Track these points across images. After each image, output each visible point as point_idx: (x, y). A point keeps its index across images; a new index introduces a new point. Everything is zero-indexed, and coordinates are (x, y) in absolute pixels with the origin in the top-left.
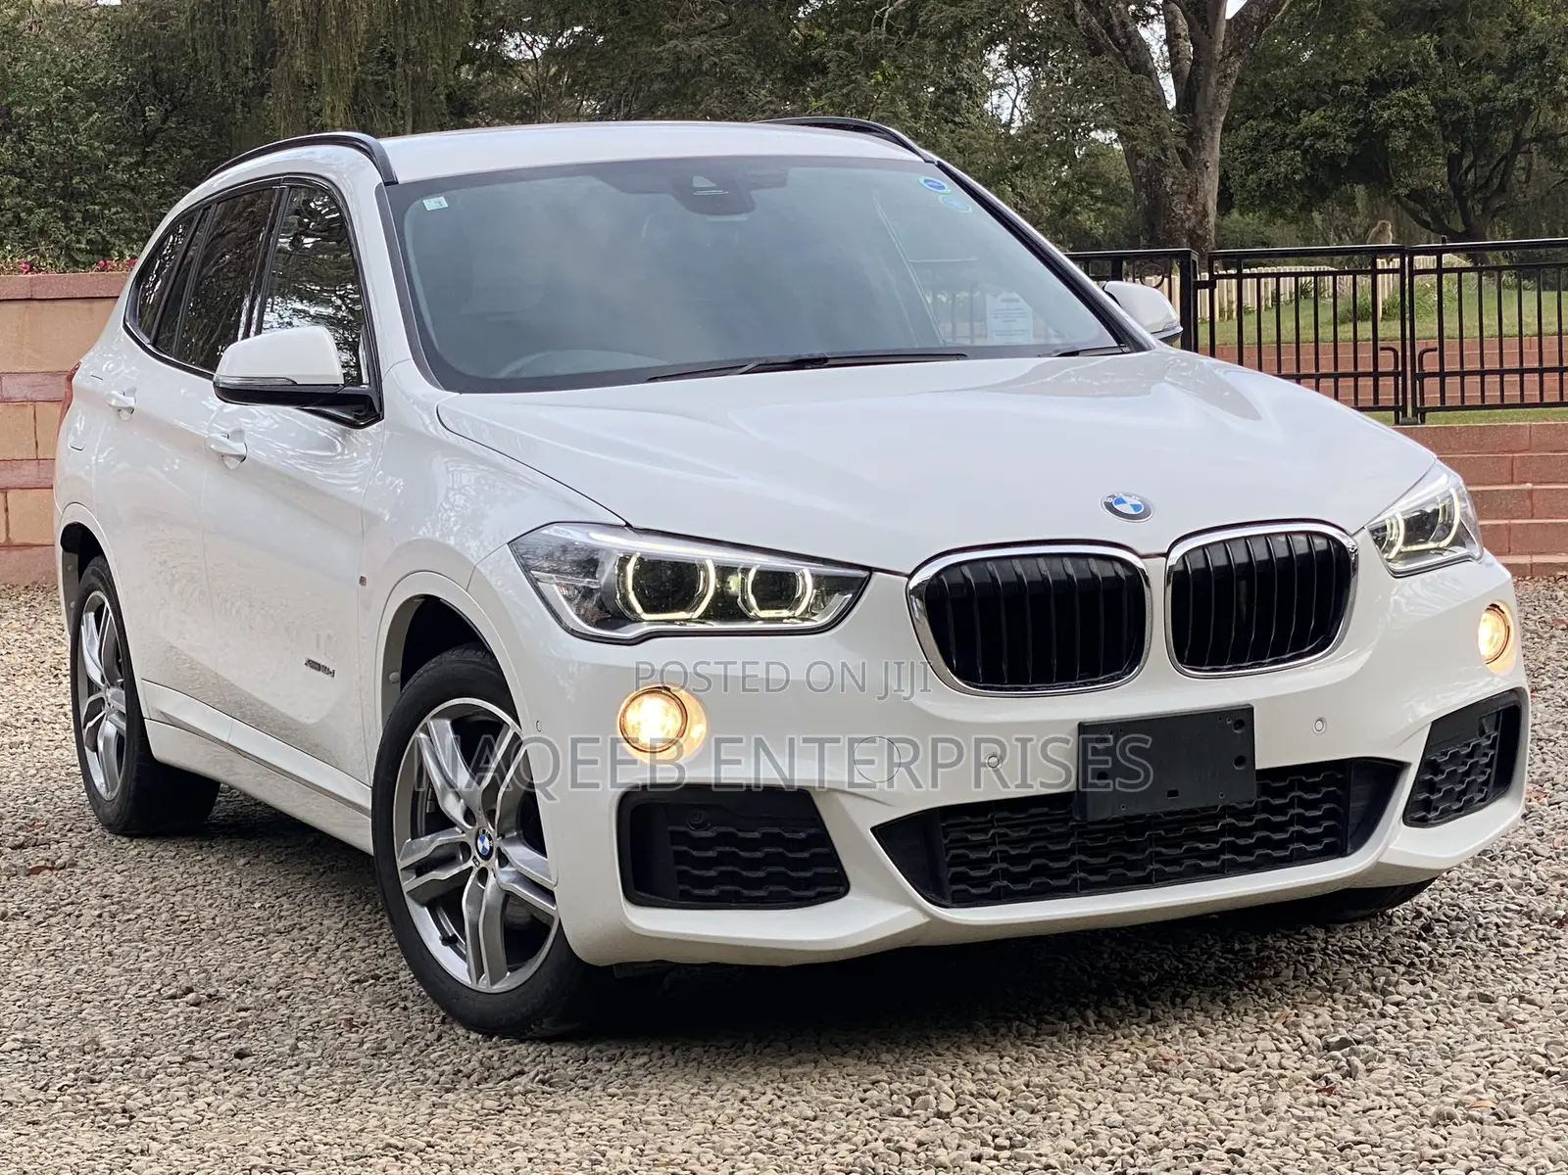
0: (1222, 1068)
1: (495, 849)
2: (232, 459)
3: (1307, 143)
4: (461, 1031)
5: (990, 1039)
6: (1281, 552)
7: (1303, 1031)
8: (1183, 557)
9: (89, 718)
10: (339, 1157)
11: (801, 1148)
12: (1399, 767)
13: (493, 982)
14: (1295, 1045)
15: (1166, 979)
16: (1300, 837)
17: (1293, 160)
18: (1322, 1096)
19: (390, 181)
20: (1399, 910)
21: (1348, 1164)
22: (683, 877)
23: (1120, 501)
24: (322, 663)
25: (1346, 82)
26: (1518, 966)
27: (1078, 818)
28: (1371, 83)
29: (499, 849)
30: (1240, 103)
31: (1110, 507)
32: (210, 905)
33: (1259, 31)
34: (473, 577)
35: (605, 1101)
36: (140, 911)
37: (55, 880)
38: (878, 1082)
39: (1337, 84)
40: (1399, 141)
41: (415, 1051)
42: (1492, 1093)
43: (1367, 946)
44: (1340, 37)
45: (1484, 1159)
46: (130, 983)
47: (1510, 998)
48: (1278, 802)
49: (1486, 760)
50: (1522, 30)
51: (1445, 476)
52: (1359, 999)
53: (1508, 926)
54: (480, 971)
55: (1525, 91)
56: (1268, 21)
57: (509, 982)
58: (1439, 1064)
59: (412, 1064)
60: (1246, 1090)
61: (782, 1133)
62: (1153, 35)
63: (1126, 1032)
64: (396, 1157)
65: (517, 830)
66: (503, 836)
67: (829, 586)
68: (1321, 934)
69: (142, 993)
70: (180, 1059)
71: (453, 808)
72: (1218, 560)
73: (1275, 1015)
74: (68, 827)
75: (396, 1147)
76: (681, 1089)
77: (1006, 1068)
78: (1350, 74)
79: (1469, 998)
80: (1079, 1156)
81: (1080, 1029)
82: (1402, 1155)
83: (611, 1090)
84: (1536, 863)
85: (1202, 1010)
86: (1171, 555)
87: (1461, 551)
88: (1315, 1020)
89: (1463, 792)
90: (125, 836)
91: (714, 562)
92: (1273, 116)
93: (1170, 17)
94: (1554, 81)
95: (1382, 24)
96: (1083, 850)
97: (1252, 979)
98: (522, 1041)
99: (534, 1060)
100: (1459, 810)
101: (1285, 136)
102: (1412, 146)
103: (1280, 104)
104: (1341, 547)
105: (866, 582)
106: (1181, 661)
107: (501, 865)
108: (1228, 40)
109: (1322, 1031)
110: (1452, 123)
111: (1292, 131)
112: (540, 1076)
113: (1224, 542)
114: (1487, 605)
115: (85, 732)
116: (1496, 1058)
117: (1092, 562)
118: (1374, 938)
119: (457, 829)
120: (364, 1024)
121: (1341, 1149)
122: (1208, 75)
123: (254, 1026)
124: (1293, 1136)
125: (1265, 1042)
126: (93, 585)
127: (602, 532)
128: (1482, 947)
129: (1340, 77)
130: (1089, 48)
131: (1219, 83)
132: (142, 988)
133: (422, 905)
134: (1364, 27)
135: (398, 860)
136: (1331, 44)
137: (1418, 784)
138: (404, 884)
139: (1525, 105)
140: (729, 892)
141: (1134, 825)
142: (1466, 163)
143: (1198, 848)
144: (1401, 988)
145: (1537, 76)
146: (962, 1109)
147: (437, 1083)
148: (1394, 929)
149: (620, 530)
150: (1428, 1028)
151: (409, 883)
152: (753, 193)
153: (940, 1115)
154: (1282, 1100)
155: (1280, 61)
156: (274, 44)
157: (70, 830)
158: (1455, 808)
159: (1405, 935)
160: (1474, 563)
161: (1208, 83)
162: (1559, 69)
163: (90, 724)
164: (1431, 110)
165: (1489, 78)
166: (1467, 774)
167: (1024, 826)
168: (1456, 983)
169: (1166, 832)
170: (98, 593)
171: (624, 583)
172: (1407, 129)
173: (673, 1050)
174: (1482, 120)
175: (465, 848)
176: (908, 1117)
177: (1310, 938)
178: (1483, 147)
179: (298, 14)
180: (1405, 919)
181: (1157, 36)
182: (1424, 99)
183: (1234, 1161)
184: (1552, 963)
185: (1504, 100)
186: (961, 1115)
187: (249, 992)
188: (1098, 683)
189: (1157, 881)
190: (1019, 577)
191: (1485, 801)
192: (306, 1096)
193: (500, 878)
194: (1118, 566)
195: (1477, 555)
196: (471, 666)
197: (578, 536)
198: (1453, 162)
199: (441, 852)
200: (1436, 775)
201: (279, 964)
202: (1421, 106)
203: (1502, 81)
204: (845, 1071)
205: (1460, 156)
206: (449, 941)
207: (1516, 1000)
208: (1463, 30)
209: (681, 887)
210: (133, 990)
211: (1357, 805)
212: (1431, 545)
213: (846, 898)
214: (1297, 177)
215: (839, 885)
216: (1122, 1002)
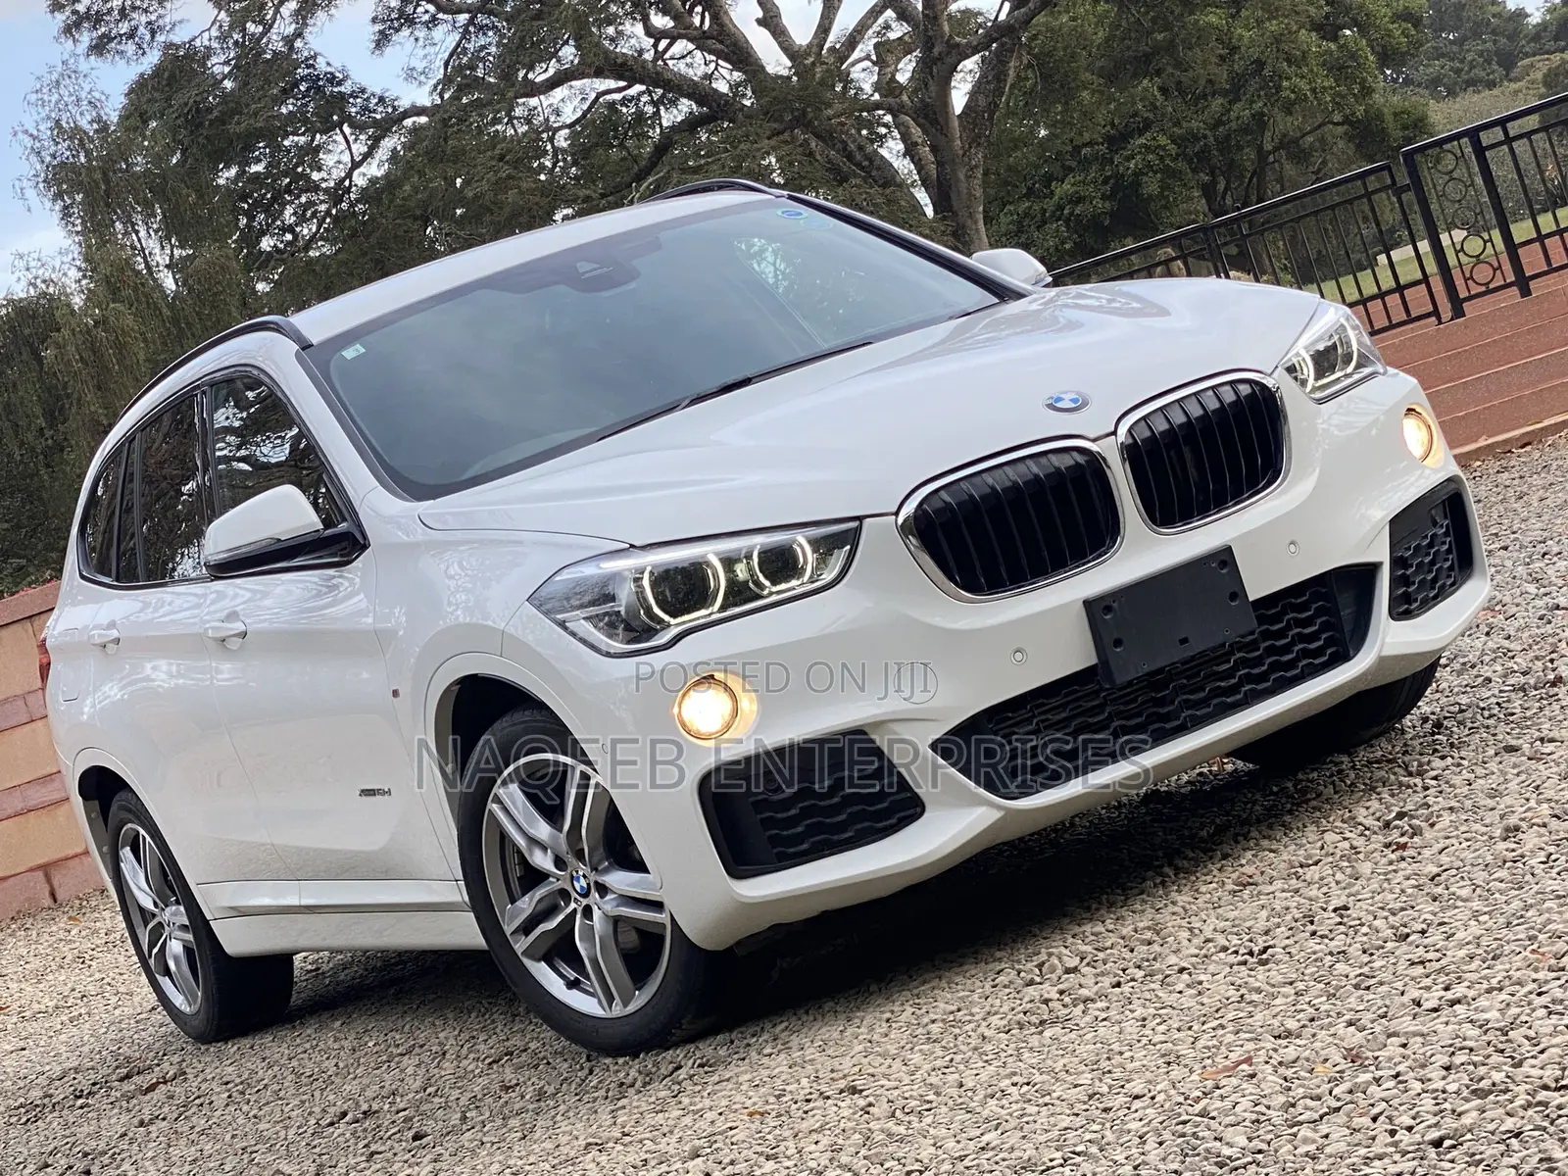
0: (1301, 866)
1: (592, 884)
2: (235, 639)
3: (1066, 212)
4: (608, 1061)
5: (1088, 915)
6: (1213, 404)
7: (1360, 819)
8: (1129, 431)
9: (152, 946)
10: (548, 1167)
11: (957, 1031)
12: (1372, 569)
13: (625, 1005)
14: (1358, 832)
15: (1221, 830)
16: (1306, 653)
17: (1058, 231)
18: (1399, 853)
19: (306, 346)
20: (1407, 721)
21: (1443, 886)
22: (774, 841)
23: (1059, 399)
24: (376, 787)
25: (1085, 145)
26: (1529, 723)
27: (1108, 686)
28: (1110, 140)
29: (596, 883)
30: (992, 192)
31: (1051, 407)
32: (328, 1058)
33: (991, 118)
34: (505, 642)
35: (765, 1060)
36: (264, 1082)
37: (172, 1089)
38: (1002, 970)
39: (1077, 149)
40: (1151, 186)
41: (574, 1086)
42: (1545, 806)
43: (1390, 753)
44: (1066, 103)
45: (1558, 845)
46: (286, 1128)
47: (1532, 743)
48: (1276, 627)
49: (1446, 547)
50: (1234, 50)
51: (1332, 310)
52: (1401, 784)
53: (1508, 701)
54: (610, 999)
55: (1254, 106)
56: (997, 106)
57: (640, 999)
58: (1491, 803)
59: (576, 1095)
60: (1330, 872)
61: (935, 1028)
62: (892, 150)
63: (1205, 871)
64: (600, 1151)
65: (607, 860)
66: (596, 870)
67: (826, 546)
68: (1345, 759)
69: (301, 1131)
70: (364, 1158)
71: (543, 861)
72: (1161, 426)
73: (1331, 819)
74: (161, 1054)
75: (596, 1144)
76: (830, 1031)
77: (1111, 927)
78: (1087, 136)
79: (1496, 754)
80: (1206, 956)
81: (1163, 883)
82: (1486, 866)
83: (767, 1051)
84: (1513, 657)
85: (1264, 837)
86: (1119, 432)
87: (1366, 371)
88: (1367, 812)
89: (1435, 580)
90: (218, 1042)
91: (717, 554)
92: (1027, 196)
93: (903, 129)
94: (1279, 88)
95: (1101, 81)
96: (1119, 715)
97: (1299, 805)
98: (668, 1049)
99: (685, 1056)
100: (1435, 597)
101: (1044, 211)
102: (1164, 187)
103: (1030, 183)
104: (1263, 387)
105: (858, 531)
106: (1155, 523)
107: (602, 897)
108: (964, 135)
109: (1378, 815)
110: (1195, 154)
111: (1050, 205)
112: (699, 1061)
113: (1161, 409)
114: (1404, 412)
115: (152, 962)
116: (1538, 782)
117: (1053, 458)
118: (1393, 747)
119: (551, 879)
120: (517, 1085)
121: (1432, 879)
122: (954, 171)
123: (417, 1118)
124: (1386, 885)
125: (1330, 837)
126: (121, 820)
127: (611, 559)
128: (1491, 722)
129: (1078, 142)
130: (835, 179)
131: (968, 177)
132: (299, 1127)
133: (539, 960)
134: (1086, 88)
135: (505, 928)
136: (1061, 112)
137: (1395, 582)
138: (516, 947)
139: (1260, 119)
140: (819, 842)
141: (1155, 680)
142: (1221, 186)
143: (1219, 687)
144: (1433, 765)
145: (1262, 88)
146: (1085, 961)
147: (607, 1098)
148: (1408, 736)
149: (626, 552)
150: (1470, 784)
151: (520, 945)
152: (634, 262)
153: (1068, 971)
154: (1366, 868)
155: (1017, 143)
156: (58, 398)
157: (164, 1055)
158: (1431, 595)
159: (1420, 737)
160: (1380, 377)
161: (958, 180)
162: (1280, 77)
163: (155, 950)
164: (1172, 148)
165: (1217, 104)
166: (1433, 563)
167: (1063, 706)
168: (1480, 750)
169: (1188, 678)
170: (129, 825)
171: (645, 599)
172: (1155, 173)
173: (807, 1013)
174: (1224, 144)
175: (564, 894)
176: (1040, 983)
177: (1336, 764)
178: (1231, 168)
179: (77, 362)
180: (1414, 727)
181: (894, 152)
182: (1163, 140)
183: (1342, 916)
184: (1557, 712)
185: (1238, 118)
186: (1088, 964)
187: (399, 1100)
188: (1089, 562)
189: (1192, 726)
190: (993, 488)
191: (1456, 585)
192: (493, 1144)
193: (603, 909)
194: (1075, 454)
195: (1382, 371)
196: (523, 726)
197: (589, 570)
198: (1208, 191)
199: (541, 907)
200: (1407, 569)
201: (415, 1074)
202: (1163, 148)
203: (1230, 103)
204: (968, 975)
205: (1214, 183)
206: (573, 985)
207: (1538, 743)
208: (1178, 65)
209: (775, 851)
210: (292, 1132)
211: (1346, 613)
212: (1338, 374)
213: (926, 815)
214: (1067, 246)
215: (917, 806)
216: (1191, 855)
